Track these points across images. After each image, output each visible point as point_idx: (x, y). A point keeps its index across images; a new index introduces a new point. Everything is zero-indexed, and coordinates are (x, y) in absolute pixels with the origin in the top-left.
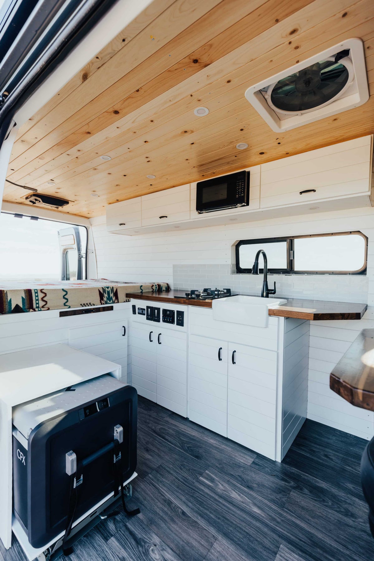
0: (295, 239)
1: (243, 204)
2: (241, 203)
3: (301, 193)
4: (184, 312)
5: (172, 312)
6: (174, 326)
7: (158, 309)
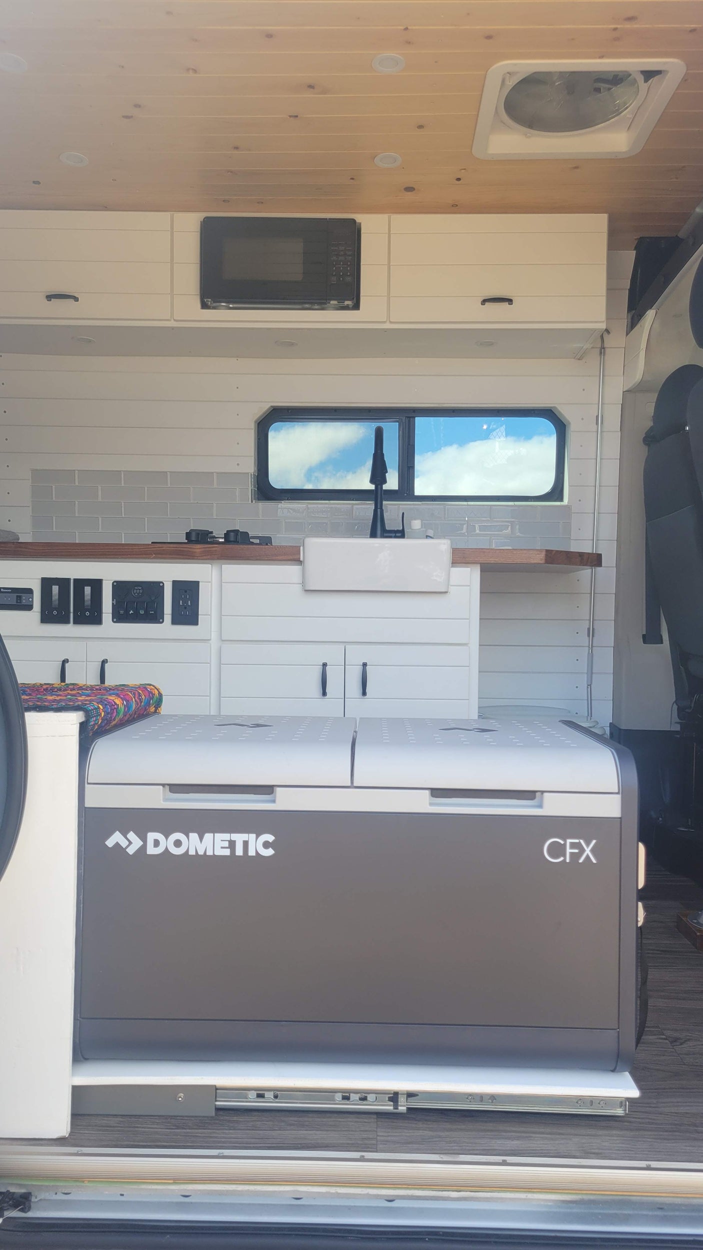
0: (417, 419)
1: (347, 303)
2: (341, 299)
3: (484, 302)
4: (197, 583)
5: (156, 588)
6: (166, 628)
7: (96, 585)
